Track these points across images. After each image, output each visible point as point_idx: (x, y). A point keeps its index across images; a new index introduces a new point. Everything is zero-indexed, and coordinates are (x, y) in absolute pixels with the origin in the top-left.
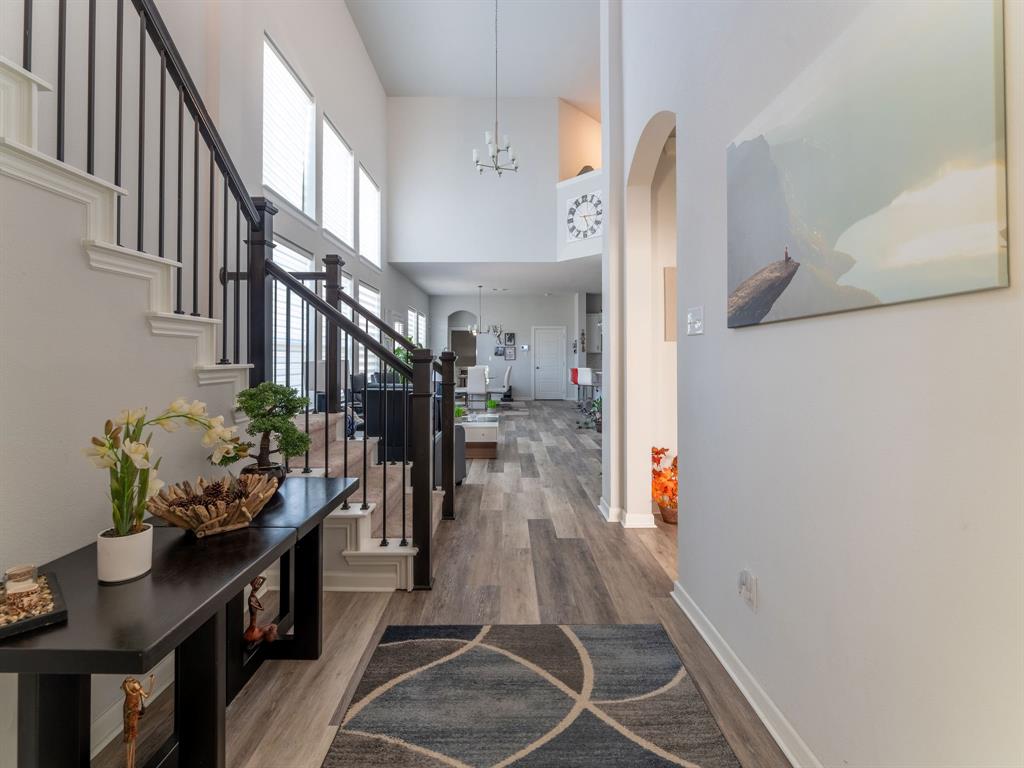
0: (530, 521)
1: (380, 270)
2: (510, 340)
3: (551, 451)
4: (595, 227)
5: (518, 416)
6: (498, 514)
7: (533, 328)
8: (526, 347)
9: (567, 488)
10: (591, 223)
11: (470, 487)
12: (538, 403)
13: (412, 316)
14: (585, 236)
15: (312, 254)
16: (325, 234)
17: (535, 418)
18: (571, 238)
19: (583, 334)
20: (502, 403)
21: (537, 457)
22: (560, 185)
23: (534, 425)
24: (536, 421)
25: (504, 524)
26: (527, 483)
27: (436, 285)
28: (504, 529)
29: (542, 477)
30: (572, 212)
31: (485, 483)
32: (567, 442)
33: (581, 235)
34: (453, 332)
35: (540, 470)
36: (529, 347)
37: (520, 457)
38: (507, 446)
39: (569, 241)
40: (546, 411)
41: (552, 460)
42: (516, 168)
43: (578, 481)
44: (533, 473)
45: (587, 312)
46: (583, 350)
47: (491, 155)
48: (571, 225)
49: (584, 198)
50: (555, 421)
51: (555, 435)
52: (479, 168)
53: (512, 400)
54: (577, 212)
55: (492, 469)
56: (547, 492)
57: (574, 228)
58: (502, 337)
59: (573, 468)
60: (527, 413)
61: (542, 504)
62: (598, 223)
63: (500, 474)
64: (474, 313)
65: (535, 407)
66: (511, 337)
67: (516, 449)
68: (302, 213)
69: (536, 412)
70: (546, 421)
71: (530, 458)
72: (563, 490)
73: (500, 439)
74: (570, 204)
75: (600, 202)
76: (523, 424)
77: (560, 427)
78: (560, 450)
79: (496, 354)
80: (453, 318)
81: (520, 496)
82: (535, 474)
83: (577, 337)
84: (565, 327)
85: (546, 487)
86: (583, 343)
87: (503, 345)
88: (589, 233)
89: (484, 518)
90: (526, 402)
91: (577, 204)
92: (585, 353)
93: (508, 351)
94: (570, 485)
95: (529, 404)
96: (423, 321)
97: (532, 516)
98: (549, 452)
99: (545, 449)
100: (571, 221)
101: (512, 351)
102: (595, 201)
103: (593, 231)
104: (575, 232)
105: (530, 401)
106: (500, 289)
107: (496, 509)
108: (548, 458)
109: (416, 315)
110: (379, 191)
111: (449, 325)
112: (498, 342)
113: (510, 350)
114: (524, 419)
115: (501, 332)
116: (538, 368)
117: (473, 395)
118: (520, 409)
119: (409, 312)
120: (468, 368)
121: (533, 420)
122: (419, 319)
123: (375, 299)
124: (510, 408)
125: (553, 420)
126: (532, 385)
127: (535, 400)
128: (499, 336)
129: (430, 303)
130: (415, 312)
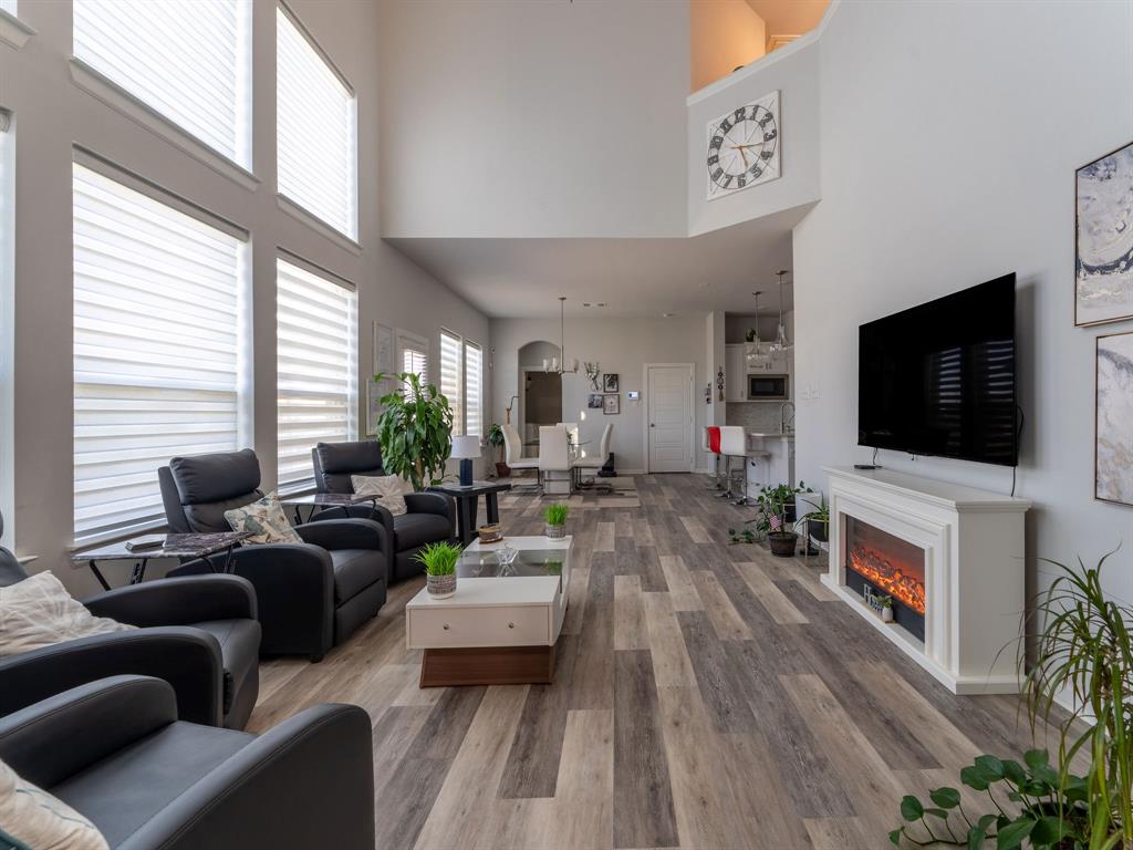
1: (357, 246)
2: (611, 384)
4: (762, 164)
5: (619, 509)
7: (645, 366)
8: (635, 395)
10: (753, 157)
12: (653, 480)
13: (450, 347)
14: (742, 183)
17: (650, 515)
18: (715, 191)
19: (720, 374)
20: (599, 480)
21: (661, 672)
22: (693, 100)
24: (652, 523)
27: (498, 296)
30: (716, 143)
33: (734, 183)
34: (530, 376)
36: (639, 394)
37: (616, 669)
39: (710, 196)
45: (727, 342)
46: (721, 398)
48: (715, 167)
49: (740, 114)
51: (693, 567)
53: (615, 475)
54: (726, 141)
57: (720, 171)
58: (600, 380)
60: (636, 503)
62: (766, 156)
64: (553, 342)
65: (650, 488)
66: (613, 379)
67: (609, 628)
69: (652, 498)
70: (669, 520)
74: (712, 128)
75: (770, 116)
76: (630, 532)
77: (695, 539)
79: (591, 405)
80: (527, 352)
83: (711, 378)
84: (692, 366)
86: (721, 387)
87: (601, 392)
88: (750, 177)
90: (636, 477)
91: (726, 126)
92: (723, 404)
93: (608, 401)
95: (640, 483)
96: (475, 357)
99: (676, 624)
100: (713, 160)
101: (615, 401)
102: (761, 115)
103: (757, 171)
104: (722, 180)
105: (641, 476)
106: (594, 305)
109: (461, 343)
110: (353, 96)
111: (521, 363)
112: (594, 387)
113: (612, 400)
114: (632, 517)
115: (598, 372)
116: (653, 425)
117: (549, 472)
118: (626, 493)
119: (443, 337)
120: (541, 428)
121: (646, 519)
122: (468, 355)
123: (345, 301)
124: (609, 491)
125: (682, 518)
126: (645, 450)
127: (650, 473)
128: (594, 379)
129: (488, 329)
130: (456, 337)
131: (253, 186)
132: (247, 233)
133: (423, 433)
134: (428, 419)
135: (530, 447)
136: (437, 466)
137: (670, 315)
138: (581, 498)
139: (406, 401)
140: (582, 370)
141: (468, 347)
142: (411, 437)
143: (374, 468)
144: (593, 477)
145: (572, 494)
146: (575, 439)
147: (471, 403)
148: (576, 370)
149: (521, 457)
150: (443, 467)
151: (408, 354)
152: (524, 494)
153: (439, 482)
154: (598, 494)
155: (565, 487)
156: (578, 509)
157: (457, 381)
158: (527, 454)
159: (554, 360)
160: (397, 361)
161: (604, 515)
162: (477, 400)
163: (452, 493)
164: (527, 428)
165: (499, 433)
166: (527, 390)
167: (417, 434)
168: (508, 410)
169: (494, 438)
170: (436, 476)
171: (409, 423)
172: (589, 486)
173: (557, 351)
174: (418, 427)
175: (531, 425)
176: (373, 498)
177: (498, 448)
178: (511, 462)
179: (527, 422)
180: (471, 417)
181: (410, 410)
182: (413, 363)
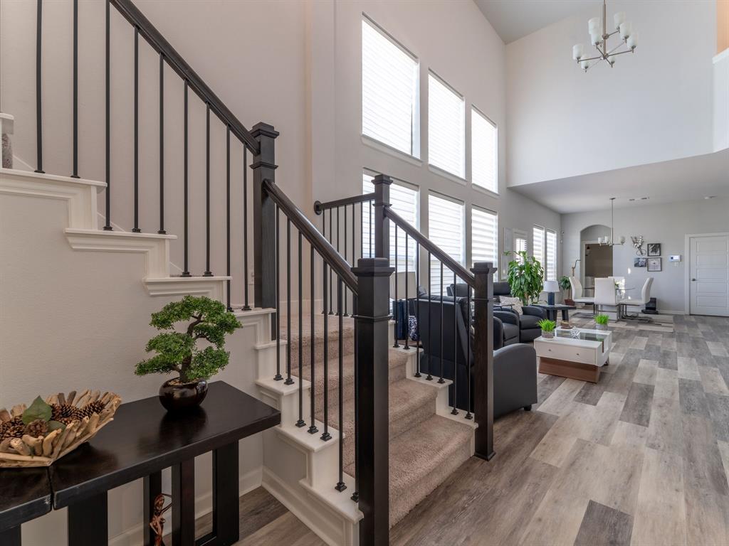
0: (592, 504)
1: (498, 195)
2: (654, 250)
3: (687, 388)
5: (654, 332)
6: (552, 470)
7: (688, 236)
8: (676, 258)
9: (691, 460)
11: (540, 416)
12: (693, 319)
13: (538, 234)
15: (418, 186)
16: (430, 169)
17: (679, 337)
21: (658, 394)
22: (718, 58)
23: (674, 345)
24: (679, 341)
25: (549, 494)
26: (622, 432)
27: (564, 203)
28: (543, 507)
29: (652, 429)
31: (561, 415)
32: (720, 378)
34: (588, 247)
35: (654, 414)
36: (681, 257)
37: (632, 387)
38: (622, 368)
40: (701, 330)
41: (681, 402)
42: (633, 47)
43: (717, 452)
44: (641, 416)
47: (593, 43)
50: (711, 346)
51: (703, 364)
52: (583, 64)
53: (657, 313)
55: (584, 398)
56: (650, 456)
58: (644, 248)
59: (716, 424)
60: (669, 330)
61: (630, 477)
63: (589, 408)
64: (606, 225)
65: (687, 323)
66: (657, 247)
67: (632, 375)
68: (411, 157)
69: (685, 329)
70: (695, 342)
71: (646, 393)
72: (681, 461)
73: (616, 357)
76: (659, 343)
77: (714, 353)
78: (702, 389)
79: (636, 265)
80: (585, 233)
81: (601, 450)
82: (642, 420)
85: (652, 446)
87: (646, 256)
89: (526, 472)
90: (675, 316)
93: (651, 262)
94: (700, 456)
95: (678, 319)
96: (552, 238)
97: (601, 497)
98: (681, 388)
99: (677, 383)
101: (657, 262)
105: (681, 316)
106: (638, 199)
107: (553, 462)
108: (677, 397)
109: (544, 231)
110: (495, 127)
111: (582, 240)
112: (639, 253)
113: (654, 261)
114: (663, 337)
115: (642, 243)
116: (694, 280)
117: (602, 306)
118: (663, 324)
119: (535, 229)
120: (596, 279)
121: (675, 339)
122: (548, 237)
123: (492, 220)
124: (650, 322)
125: (707, 342)
126: (687, 298)
127: (691, 315)
128: (640, 247)
129: (561, 221)
130: (542, 229)
131: (465, 184)
132: (463, 202)
133: (529, 279)
134: (531, 273)
135: (588, 290)
136: (535, 295)
137: (711, 197)
138: (626, 323)
139: (519, 265)
140: (629, 242)
141: (548, 233)
142: (523, 281)
143: (507, 294)
144: (638, 313)
145: (618, 321)
146: (622, 288)
147: (549, 264)
148: (623, 243)
149: (582, 296)
150: (537, 296)
151: (518, 241)
152: (584, 318)
153: (537, 303)
154: (638, 323)
155: (614, 316)
156: (623, 329)
157: (542, 252)
158: (586, 295)
159: (606, 237)
160: (513, 245)
161: (641, 333)
162: (553, 262)
163: (544, 307)
164: (586, 280)
165: (567, 282)
166: (586, 255)
167: (526, 280)
168: (573, 268)
169: (565, 284)
170: (535, 300)
171: (521, 275)
172: (633, 318)
173: (608, 230)
174: (526, 276)
175: (589, 278)
176: (511, 305)
177: (566, 291)
178: (576, 298)
179: (586, 275)
180: (549, 272)
181: (521, 268)
182: (520, 245)
